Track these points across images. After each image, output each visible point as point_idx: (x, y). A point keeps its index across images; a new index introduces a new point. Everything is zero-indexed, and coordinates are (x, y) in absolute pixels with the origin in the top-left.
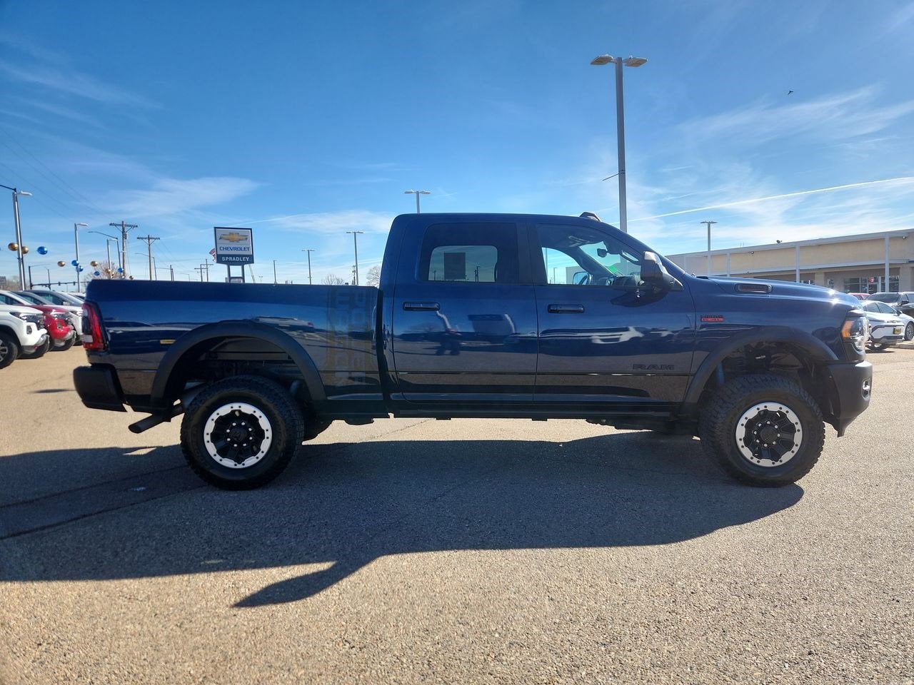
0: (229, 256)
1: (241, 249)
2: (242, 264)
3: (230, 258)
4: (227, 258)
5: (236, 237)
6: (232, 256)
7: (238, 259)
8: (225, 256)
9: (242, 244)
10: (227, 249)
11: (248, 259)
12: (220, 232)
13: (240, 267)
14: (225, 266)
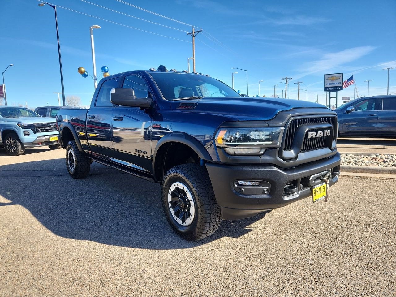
0: (330, 87)
1: (337, 84)
2: (336, 91)
3: (331, 89)
4: (329, 89)
5: (335, 78)
6: (332, 87)
7: (335, 89)
8: (328, 87)
9: (337, 81)
10: (329, 84)
11: (340, 88)
12: (327, 76)
13: (336, 92)
14: (328, 93)
